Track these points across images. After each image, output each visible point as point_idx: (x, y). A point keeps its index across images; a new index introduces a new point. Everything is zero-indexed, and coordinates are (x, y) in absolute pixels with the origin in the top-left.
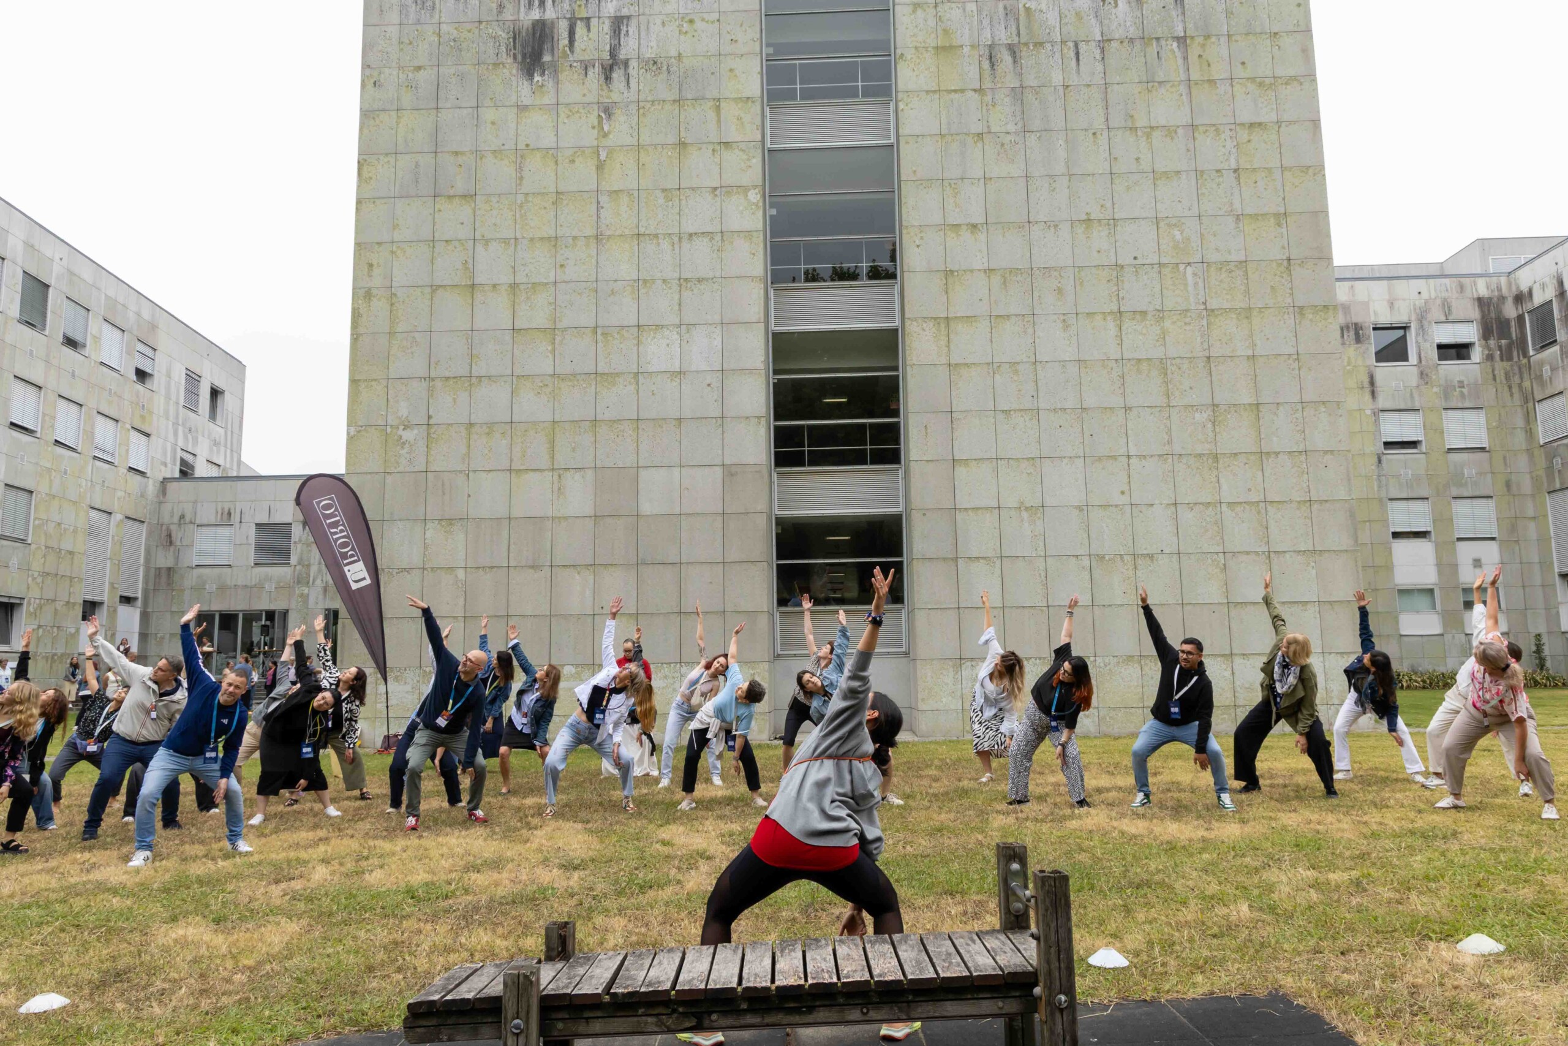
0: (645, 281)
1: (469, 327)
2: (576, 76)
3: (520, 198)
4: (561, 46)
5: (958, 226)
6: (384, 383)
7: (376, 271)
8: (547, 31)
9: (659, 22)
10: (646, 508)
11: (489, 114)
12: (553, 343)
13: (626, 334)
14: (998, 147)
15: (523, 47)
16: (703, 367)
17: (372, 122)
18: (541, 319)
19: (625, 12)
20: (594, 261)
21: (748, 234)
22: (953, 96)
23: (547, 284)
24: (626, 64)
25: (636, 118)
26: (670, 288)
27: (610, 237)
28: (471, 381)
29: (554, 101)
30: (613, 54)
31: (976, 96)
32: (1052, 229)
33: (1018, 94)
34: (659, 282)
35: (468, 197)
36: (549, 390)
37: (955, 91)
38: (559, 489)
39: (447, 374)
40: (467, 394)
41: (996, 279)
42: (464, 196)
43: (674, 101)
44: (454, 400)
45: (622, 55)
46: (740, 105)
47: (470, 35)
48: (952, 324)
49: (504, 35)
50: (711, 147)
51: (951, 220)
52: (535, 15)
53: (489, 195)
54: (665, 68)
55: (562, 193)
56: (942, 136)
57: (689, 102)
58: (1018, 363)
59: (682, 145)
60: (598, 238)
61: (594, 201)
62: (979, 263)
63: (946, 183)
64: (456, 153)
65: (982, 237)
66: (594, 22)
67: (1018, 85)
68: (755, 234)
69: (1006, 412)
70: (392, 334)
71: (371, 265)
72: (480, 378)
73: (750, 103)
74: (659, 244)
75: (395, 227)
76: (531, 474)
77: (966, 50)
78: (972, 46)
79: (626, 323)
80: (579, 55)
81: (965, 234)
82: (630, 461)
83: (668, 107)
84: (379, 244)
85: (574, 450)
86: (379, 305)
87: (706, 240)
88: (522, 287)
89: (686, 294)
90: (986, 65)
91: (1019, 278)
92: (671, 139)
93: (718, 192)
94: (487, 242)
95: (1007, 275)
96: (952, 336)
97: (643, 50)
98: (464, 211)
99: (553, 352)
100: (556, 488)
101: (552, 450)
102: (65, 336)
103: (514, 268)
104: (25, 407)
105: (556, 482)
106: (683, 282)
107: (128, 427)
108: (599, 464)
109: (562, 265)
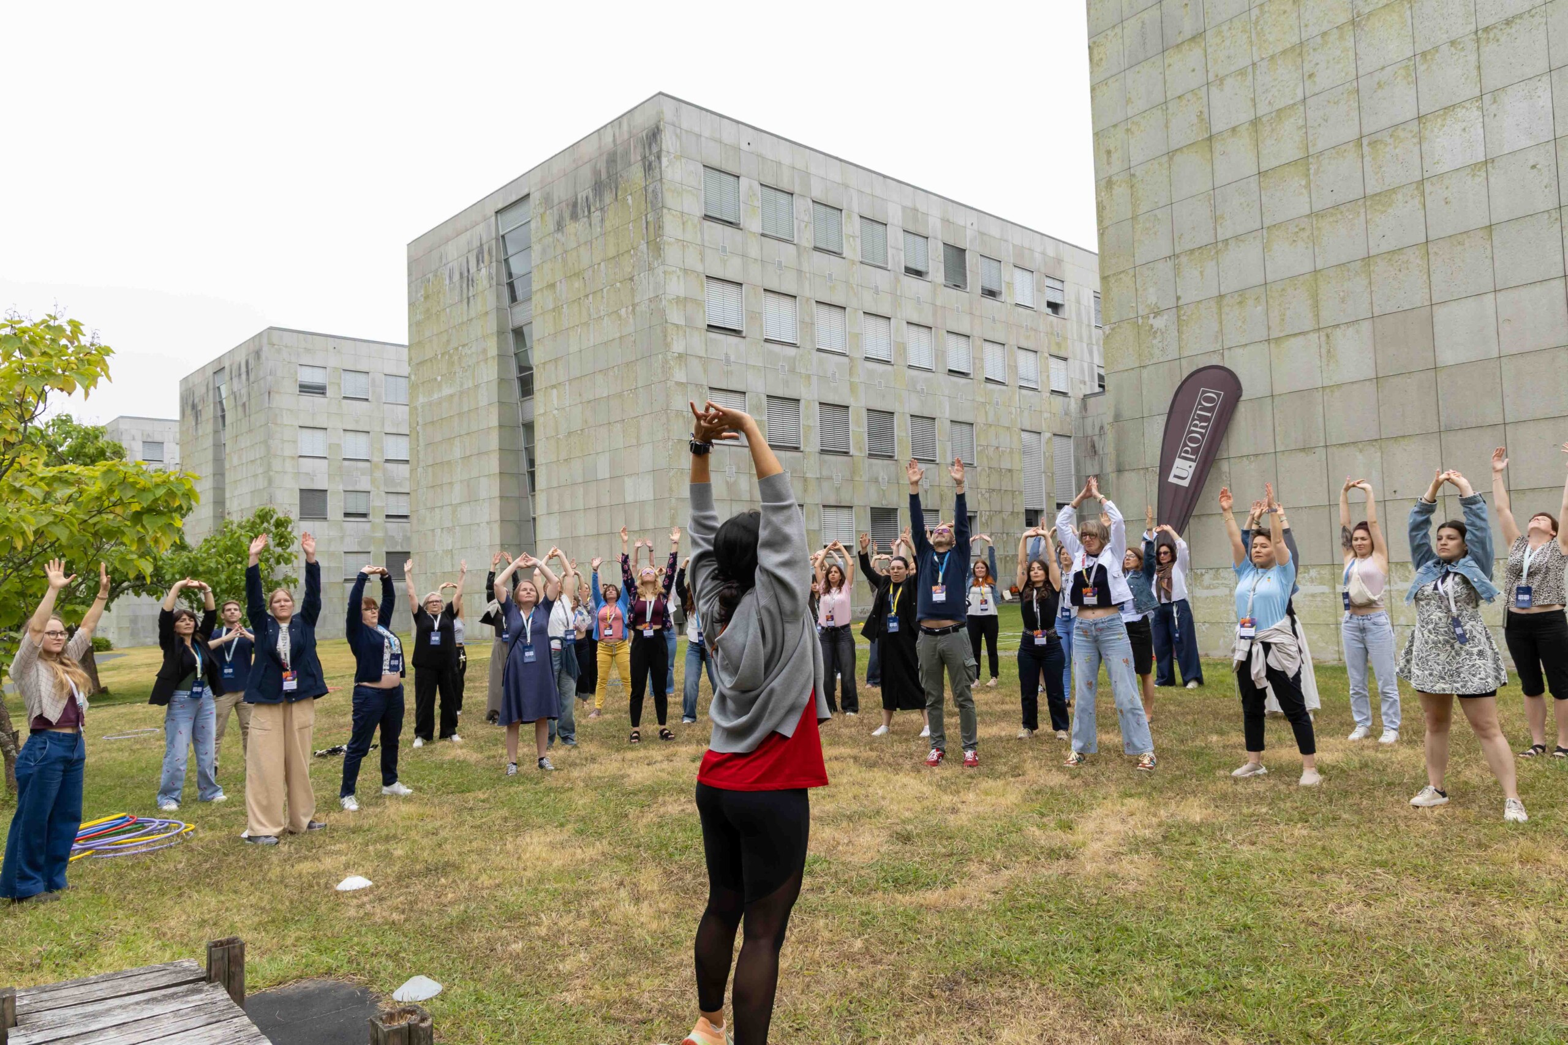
0: (1424, 54)
1: (1209, 186)
6: (1131, 272)
7: (1115, 156)
10: (1447, 357)
12: (1308, 176)
13: (1402, 134)
16: (1525, 142)
18: (1290, 151)
20: (1351, 54)
23: (1295, 104)
26: (1463, 49)
27: (1370, 14)
28: (1216, 247)
34: (1445, 48)
35: (1197, 37)
36: (1305, 234)
38: (1329, 351)
39: (1192, 246)
40: (1214, 263)
42: (1193, 38)
44: (1201, 273)
53: (1220, 25)
60: (1354, 23)
70: (1134, 218)
71: (1109, 152)
72: (1226, 241)
75: (1128, 101)
76: (1293, 340)
79: (1400, 119)
82: (1420, 298)
84: (1115, 126)
85: (1343, 301)
86: (1121, 190)
88: (1264, 119)
89: (1487, 49)
94: (1221, 80)
98: (1194, 56)
99: (1308, 186)
100: (1324, 351)
101: (1316, 306)
102: (983, 289)
103: (1254, 100)
104: (958, 355)
105: (1324, 345)
106: (1482, 34)
107: (1047, 355)
108: (1377, 311)
109: (1311, 76)
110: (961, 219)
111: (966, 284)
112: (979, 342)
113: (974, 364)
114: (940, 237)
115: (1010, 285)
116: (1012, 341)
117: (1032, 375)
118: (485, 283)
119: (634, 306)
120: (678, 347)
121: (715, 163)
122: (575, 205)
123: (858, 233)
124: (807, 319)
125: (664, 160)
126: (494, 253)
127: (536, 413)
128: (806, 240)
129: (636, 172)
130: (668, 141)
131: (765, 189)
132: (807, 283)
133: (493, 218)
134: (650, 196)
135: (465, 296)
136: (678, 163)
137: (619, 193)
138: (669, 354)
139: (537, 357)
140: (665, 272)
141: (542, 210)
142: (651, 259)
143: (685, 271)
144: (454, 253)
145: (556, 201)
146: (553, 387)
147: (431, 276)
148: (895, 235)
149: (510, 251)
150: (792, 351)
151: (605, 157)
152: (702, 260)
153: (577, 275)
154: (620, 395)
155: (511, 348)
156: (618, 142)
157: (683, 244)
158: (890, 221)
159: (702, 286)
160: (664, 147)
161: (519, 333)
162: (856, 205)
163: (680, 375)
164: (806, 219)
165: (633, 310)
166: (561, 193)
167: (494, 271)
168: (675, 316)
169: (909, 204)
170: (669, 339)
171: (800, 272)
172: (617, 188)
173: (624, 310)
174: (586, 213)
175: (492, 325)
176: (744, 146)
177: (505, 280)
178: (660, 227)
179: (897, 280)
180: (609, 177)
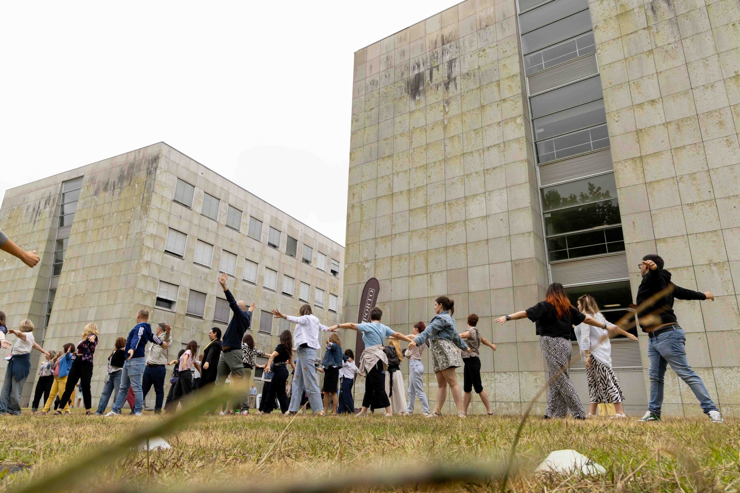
0: (467, 175)
1: (391, 213)
2: (433, 92)
3: (411, 151)
4: (427, 81)
5: (642, 104)
6: (358, 244)
7: (356, 196)
8: (421, 77)
9: (469, 56)
10: (473, 288)
11: (398, 119)
12: (426, 213)
13: (459, 202)
14: (664, 54)
15: (411, 87)
16: (498, 211)
17: (355, 136)
18: (421, 204)
19: (454, 57)
20: (443, 171)
21: (517, 140)
22: (630, 36)
23: (423, 186)
24: (455, 79)
25: (460, 101)
26: (480, 175)
27: (450, 158)
28: (391, 237)
29: (424, 105)
30: (449, 77)
31: (646, 31)
32: (710, 88)
33: (675, 22)
34: (474, 174)
35: (390, 156)
36: (424, 235)
37: (632, 33)
38: (431, 283)
39: (383, 235)
40: (390, 243)
41: (672, 128)
42: (389, 156)
43: (478, 88)
44: (385, 246)
45: (453, 76)
46: (509, 80)
47: (391, 89)
48: (645, 160)
49: (404, 85)
50: (496, 103)
51: (636, 102)
52: (416, 72)
53: (399, 153)
54: (472, 75)
55: (429, 144)
56: (626, 59)
57: (484, 87)
58: (695, 173)
59: (483, 107)
60: (445, 160)
61: (443, 144)
62: (659, 120)
63: (631, 83)
64: (386, 139)
65: (659, 106)
66: (441, 66)
67: (673, 16)
68: (521, 139)
69: (691, 205)
70: (361, 221)
71: (354, 194)
72: (395, 235)
73: (514, 77)
74: (473, 156)
75: (363, 176)
76: (418, 277)
77: (635, 10)
78: (640, 7)
79: (459, 197)
80: (435, 82)
81: (648, 108)
82: (463, 264)
83: (475, 92)
84: (357, 184)
85: (437, 262)
86: (357, 210)
87: (496, 148)
88: (412, 190)
89: (487, 177)
90: (650, 13)
91: (689, 122)
92: (477, 105)
93: (501, 124)
94: (398, 173)
95: (680, 123)
96: (645, 167)
97: (462, 70)
98: (389, 163)
99: (426, 217)
100: (429, 282)
101: (427, 264)
102: (303, 259)
103: (409, 182)
104: (288, 286)
105: (429, 279)
106: (486, 171)
107: (328, 293)
108: (449, 268)
109: (429, 176)
110: (297, 227)
111: (295, 255)
112: (298, 282)
113: (295, 291)
114: (286, 232)
115: (315, 259)
116: (314, 284)
117: (321, 301)
118: (47, 215)
119: (128, 235)
120: (147, 257)
121: (184, 178)
122: (107, 184)
123: (248, 223)
124: (217, 257)
125: (158, 171)
126: (56, 201)
127: (59, 283)
128: (223, 221)
129: (143, 174)
130: (162, 163)
131: (206, 195)
132: (220, 240)
133: (60, 185)
134: (147, 186)
135: (33, 220)
136: (165, 174)
137: (132, 182)
138: (141, 260)
139: (67, 254)
140: (147, 221)
141: (88, 184)
142: (141, 214)
143: (159, 223)
144: (33, 198)
145: (97, 181)
146: (73, 271)
147: (16, 208)
148: (266, 228)
149: (65, 202)
150: (206, 270)
151: (128, 165)
152: (168, 219)
153: (100, 217)
154: (110, 278)
155: (54, 250)
156: (136, 159)
157: (160, 210)
158: (264, 221)
159: (166, 231)
160: (159, 165)
161: (60, 243)
162: (249, 210)
163: (145, 271)
164: (224, 212)
165: (127, 238)
166: (101, 177)
167: (53, 210)
168: (149, 243)
169: (274, 215)
170: (143, 254)
171: (217, 235)
172: (131, 180)
173: (121, 237)
174: (112, 189)
175: (45, 236)
176: (199, 174)
177: (59, 215)
178: (149, 200)
179: (264, 247)
180: (128, 174)
